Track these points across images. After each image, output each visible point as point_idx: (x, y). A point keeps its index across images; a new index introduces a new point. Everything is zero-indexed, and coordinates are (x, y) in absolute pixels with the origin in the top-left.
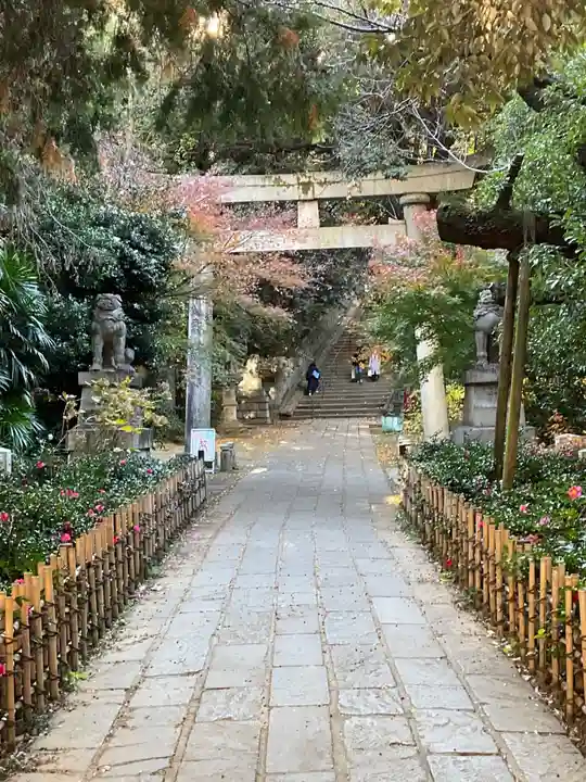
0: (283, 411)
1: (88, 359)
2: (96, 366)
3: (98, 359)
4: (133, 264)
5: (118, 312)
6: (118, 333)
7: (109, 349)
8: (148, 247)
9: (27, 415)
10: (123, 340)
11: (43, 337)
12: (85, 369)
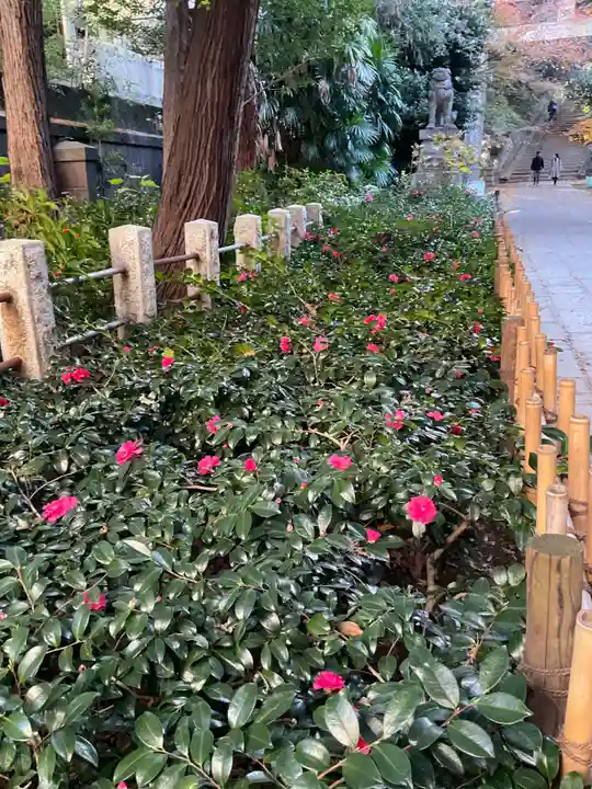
0: (502, 177)
1: (426, 119)
2: (431, 125)
3: (432, 119)
4: (456, 45)
5: (448, 82)
6: (448, 99)
7: (440, 111)
8: (467, 31)
9: (386, 162)
10: (451, 104)
11: (399, 103)
12: (423, 127)
